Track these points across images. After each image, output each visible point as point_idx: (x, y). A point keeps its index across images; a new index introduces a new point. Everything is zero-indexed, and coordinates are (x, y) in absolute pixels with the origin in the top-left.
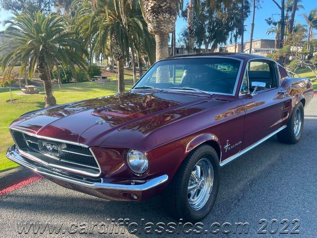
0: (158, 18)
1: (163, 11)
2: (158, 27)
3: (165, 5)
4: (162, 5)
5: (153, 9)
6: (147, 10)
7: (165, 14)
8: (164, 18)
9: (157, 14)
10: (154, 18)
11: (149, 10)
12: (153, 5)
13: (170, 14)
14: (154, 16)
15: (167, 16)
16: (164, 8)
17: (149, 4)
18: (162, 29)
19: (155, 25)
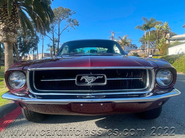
0: (7, 34)
3: (12, 28)
4: (9, 28)
5: (4, 29)
8: (11, 34)
12: (4, 27)
14: (5, 33)
15: (13, 34)
16: (11, 29)
18: (9, 40)
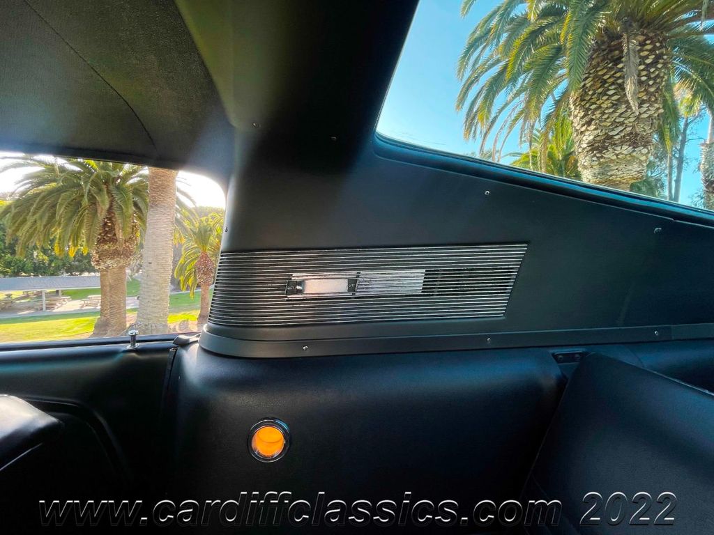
1: (615, 144)
2: (603, 174)
6: (580, 150)
7: (619, 148)
9: (600, 152)
10: (595, 159)
11: (584, 149)
13: (634, 145)
17: (584, 138)
19: (597, 171)
